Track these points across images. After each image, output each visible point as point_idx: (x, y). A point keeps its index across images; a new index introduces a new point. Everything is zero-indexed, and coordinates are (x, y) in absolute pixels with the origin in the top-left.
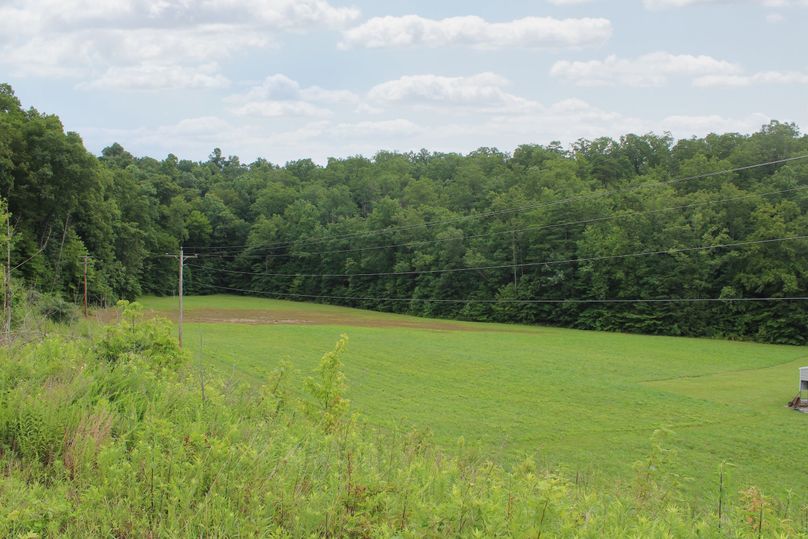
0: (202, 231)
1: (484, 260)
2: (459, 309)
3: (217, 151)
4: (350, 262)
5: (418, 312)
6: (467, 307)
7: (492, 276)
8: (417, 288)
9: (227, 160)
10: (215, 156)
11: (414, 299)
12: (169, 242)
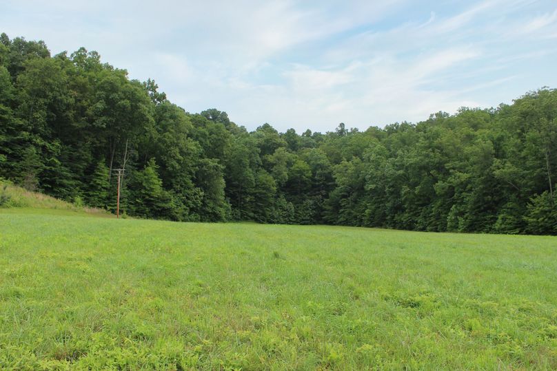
0: (302, 174)
1: (514, 169)
2: (492, 223)
3: (342, 125)
4: (405, 189)
5: (454, 229)
6: (499, 221)
7: (525, 185)
8: (454, 206)
9: (349, 131)
10: (340, 129)
11: (451, 216)
12: (267, 181)
